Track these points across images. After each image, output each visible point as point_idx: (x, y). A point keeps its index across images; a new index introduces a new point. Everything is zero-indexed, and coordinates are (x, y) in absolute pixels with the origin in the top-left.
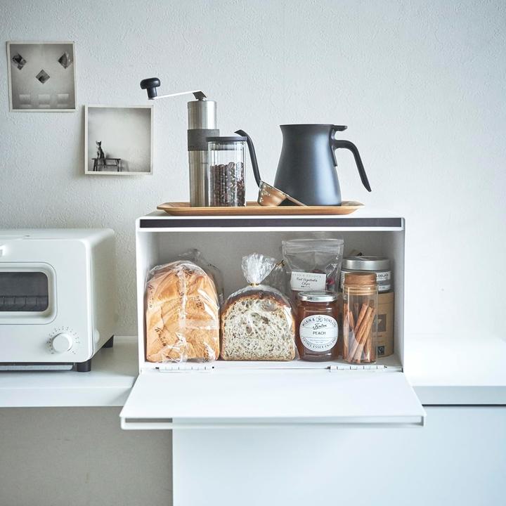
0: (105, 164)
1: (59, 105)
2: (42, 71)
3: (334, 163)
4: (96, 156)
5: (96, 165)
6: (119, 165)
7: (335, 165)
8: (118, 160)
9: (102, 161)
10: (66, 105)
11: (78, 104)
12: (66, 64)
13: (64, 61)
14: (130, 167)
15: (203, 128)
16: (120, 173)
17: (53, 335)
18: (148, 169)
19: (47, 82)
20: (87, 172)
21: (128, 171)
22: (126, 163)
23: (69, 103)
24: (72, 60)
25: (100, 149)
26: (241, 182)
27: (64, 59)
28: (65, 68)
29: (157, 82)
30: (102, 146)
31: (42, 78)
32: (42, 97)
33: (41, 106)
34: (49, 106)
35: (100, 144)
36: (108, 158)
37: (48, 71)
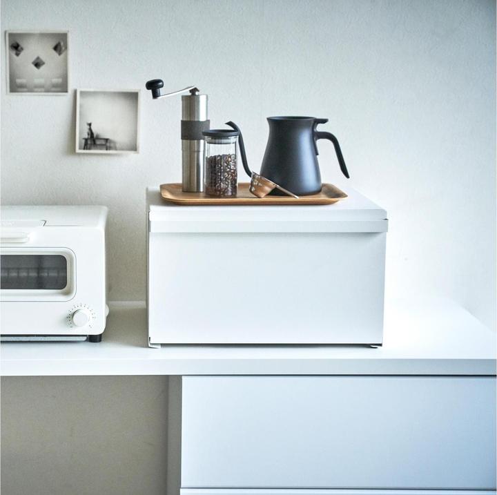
0: (95, 143)
1: (53, 89)
2: (38, 58)
3: (316, 153)
4: (86, 136)
5: (86, 144)
6: (108, 144)
7: (317, 154)
8: (107, 140)
9: (92, 141)
10: (59, 89)
11: (71, 88)
12: (60, 51)
13: (58, 49)
14: (118, 146)
15: (196, 120)
16: (108, 152)
17: (73, 311)
18: (134, 148)
19: (42, 68)
20: (78, 151)
21: (116, 149)
22: (114, 143)
23: (62, 87)
24: (66, 48)
25: (90, 129)
26: (234, 173)
27: (59, 47)
28: (60, 54)
29: (161, 83)
30: (92, 127)
31: (38, 64)
32: (38, 81)
33: (36, 90)
34: (43, 89)
35: (90, 125)
36: (98, 138)
37: (43, 58)
